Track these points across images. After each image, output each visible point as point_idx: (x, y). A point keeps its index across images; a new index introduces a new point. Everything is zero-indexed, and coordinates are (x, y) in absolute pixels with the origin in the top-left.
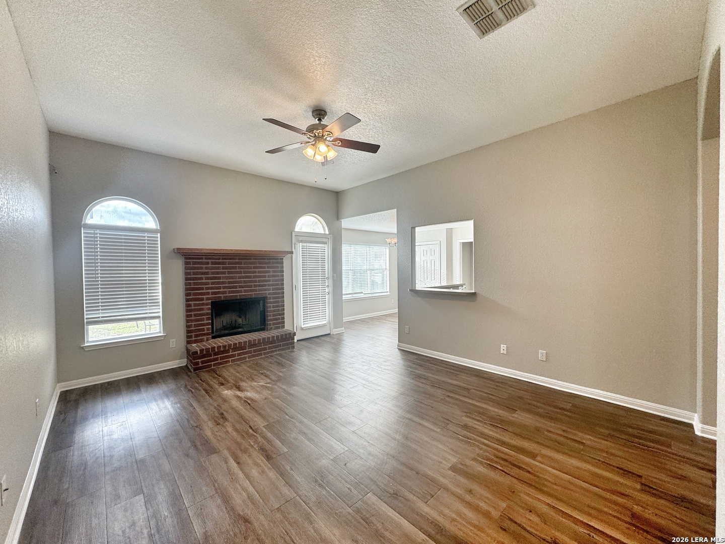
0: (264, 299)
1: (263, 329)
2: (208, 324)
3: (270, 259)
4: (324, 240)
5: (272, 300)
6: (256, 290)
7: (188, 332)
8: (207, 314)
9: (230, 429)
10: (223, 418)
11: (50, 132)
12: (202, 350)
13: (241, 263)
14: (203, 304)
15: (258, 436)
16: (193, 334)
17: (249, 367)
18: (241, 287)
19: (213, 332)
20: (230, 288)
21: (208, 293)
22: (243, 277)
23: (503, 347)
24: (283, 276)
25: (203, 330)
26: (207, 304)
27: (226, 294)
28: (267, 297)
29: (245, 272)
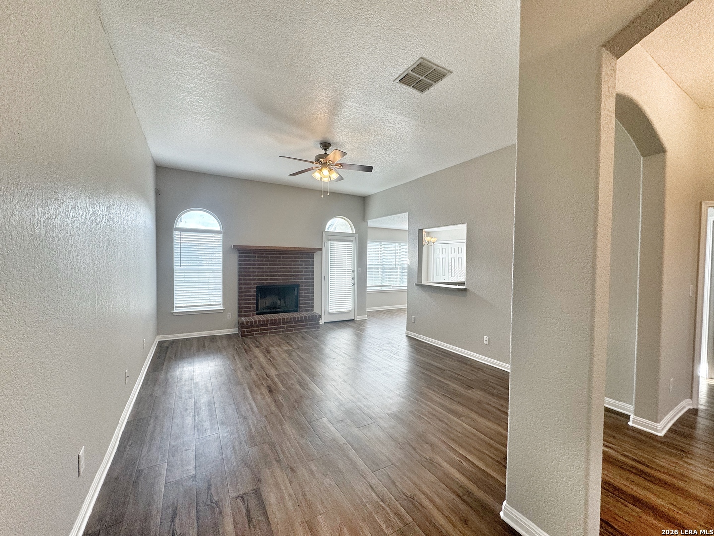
0: (298, 286)
1: (297, 311)
2: (253, 303)
3: (303, 254)
4: (351, 239)
5: (304, 288)
6: (291, 279)
7: (240, 308)
8: (254, 296)
9: (253, 374)
10: (251, 367)
11: (156, 166)
12: (247, 322)
13: (280, 257)
14: (251, 288)
15: (269, 379)
16: (243, 310)
17: (281, 338)
18: (279, 276)
19: (257, 310)
20: (271, 276)
21: (254, 280)
22: (281, 268)
23: (486, 338)
24: (313, 268)
25: (250, 307)
26: (253, 288)
27: (268, 281)
28: (300, 285)
29: (283, 265)
